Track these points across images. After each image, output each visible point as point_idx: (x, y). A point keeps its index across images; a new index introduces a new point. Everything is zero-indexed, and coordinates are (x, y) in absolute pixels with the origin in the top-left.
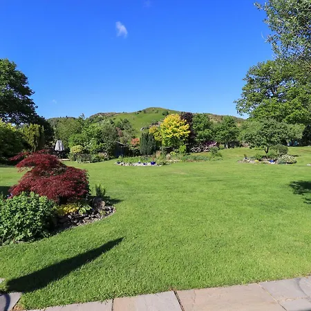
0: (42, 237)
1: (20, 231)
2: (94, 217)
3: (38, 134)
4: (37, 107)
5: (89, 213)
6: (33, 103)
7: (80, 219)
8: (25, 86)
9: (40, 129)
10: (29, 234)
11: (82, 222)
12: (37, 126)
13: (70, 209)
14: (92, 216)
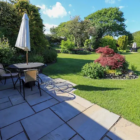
0: (96, 79)
1: (90, 74)
2: (122, 78)
3: (125, 40)
4: (126, 27)
5: (120, 75)
6: (125, 25)
7: (115, 77)
8: (122, 17)
9: (126, 37)
10: (92, 76)
11: (115, 78)
12: (125, 36)
13: (112, 72)
14: (121, 77)
